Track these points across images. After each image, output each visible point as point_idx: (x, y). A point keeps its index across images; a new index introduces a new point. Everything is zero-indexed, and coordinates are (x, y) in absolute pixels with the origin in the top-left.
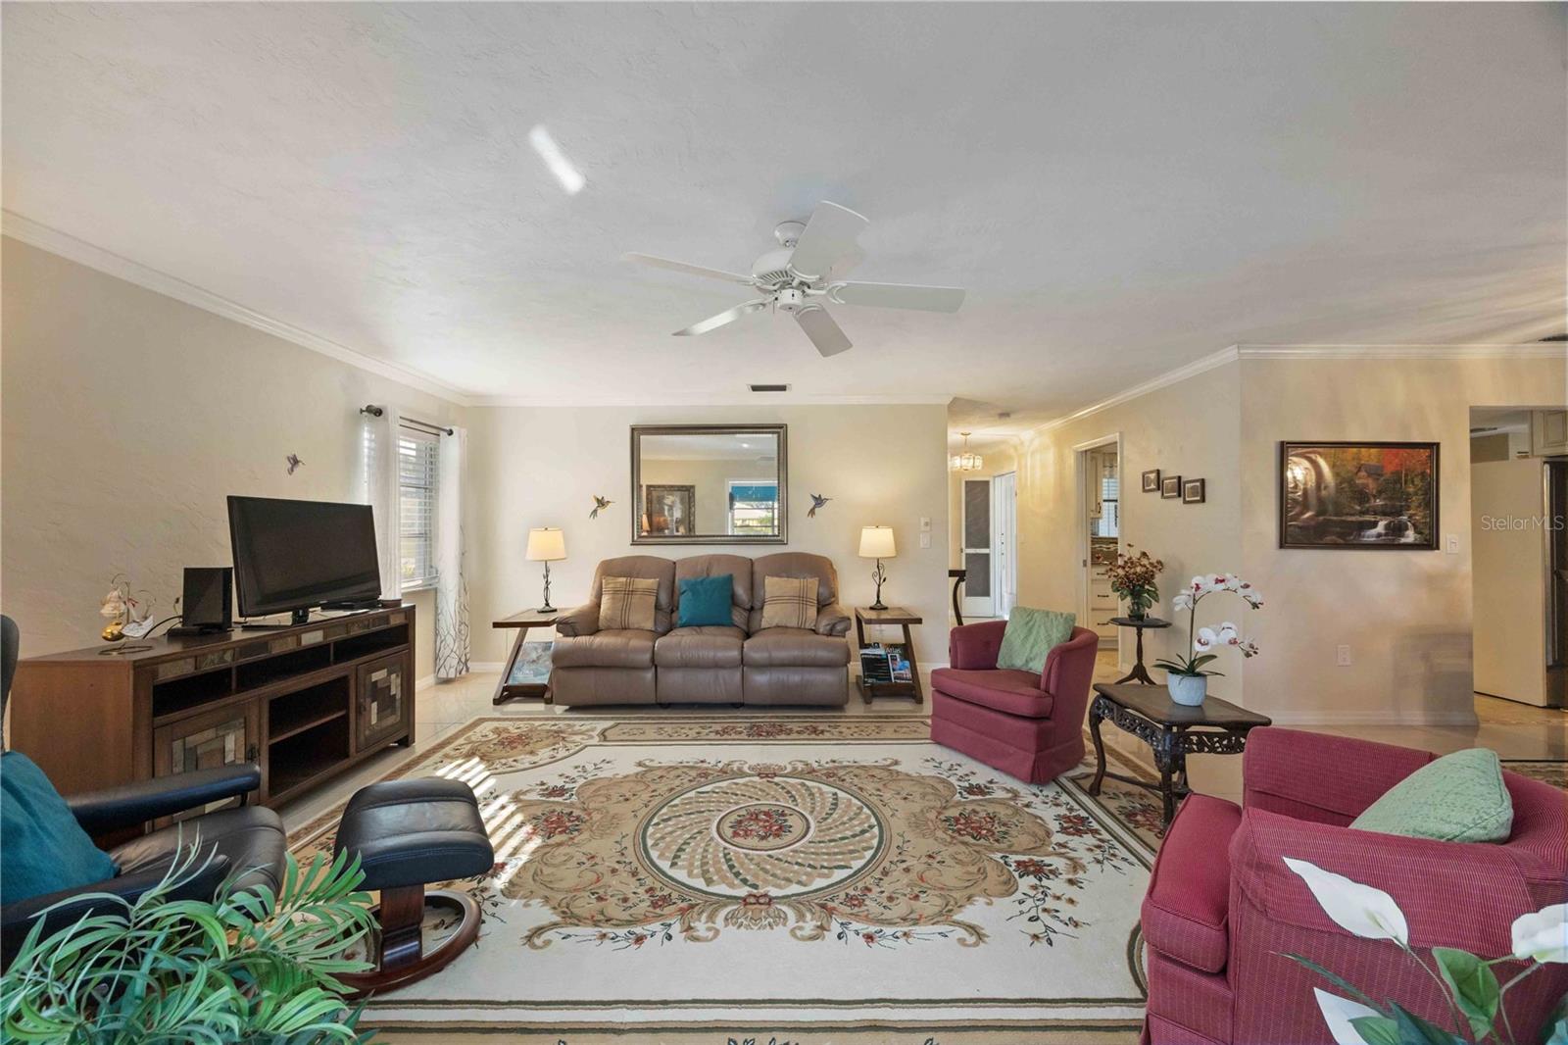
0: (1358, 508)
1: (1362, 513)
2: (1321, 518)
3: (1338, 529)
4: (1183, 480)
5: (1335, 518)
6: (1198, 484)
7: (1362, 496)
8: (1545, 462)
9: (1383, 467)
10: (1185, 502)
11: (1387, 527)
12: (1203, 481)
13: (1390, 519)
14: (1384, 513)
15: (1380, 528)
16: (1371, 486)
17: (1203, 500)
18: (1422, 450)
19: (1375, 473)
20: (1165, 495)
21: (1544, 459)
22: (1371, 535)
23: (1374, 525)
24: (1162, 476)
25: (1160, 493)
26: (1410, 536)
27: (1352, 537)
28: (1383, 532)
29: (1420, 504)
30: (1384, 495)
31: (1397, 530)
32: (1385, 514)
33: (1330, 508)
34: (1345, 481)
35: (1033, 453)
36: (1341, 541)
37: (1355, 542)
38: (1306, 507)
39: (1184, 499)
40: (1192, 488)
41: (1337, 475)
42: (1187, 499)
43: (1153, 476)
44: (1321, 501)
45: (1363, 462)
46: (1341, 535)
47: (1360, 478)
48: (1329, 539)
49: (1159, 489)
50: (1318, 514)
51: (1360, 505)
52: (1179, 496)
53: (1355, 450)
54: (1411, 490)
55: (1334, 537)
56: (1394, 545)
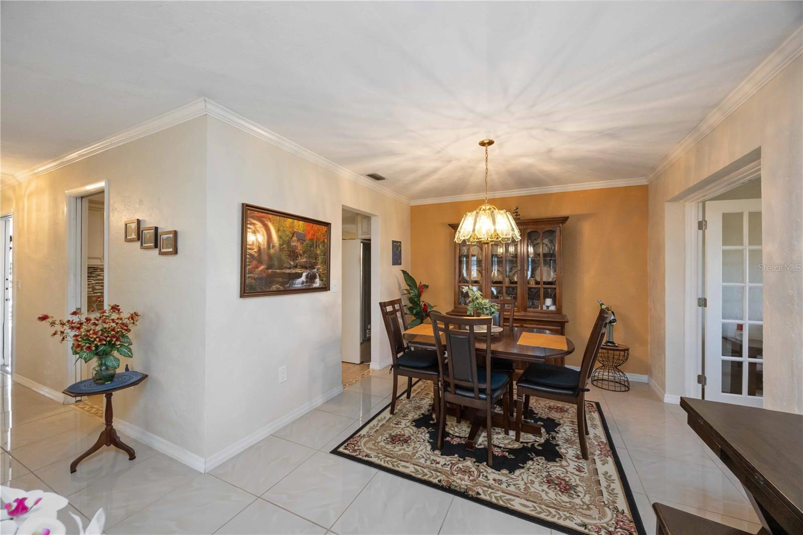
0: (292, 263)
1: (296, 267)
2: (270, 271)
3: (280, 279)
4: (159, 231)
5: (278, 271)
6: (171, 236)
7: (293, 255)
8: (361, 242)
9: (305, 235)
10: (161, 253)
11: (307, 277)
12: (175, 233)
13: (308, 271)
14: (304, 267)
15: (303, 278)
16: (299, 248)
17: (175, 252)
18: (323, 227)
19: (301, 239)
20: (144, 245)
21: (361, 241)
22: (299, 283)
23: (300, 276)
24: (142, 226)
25: (139, 243)
26: (317, 283)
27: (288, 285)
28: (305, 280)
29: (322, 261)
30: (306, 255)
31: (311, 278)
32: (306, 268)
33: (276, 263)
34: (285, 243)
35: (30, 195)
36: (282, 288)
37: (290, 289)
38: (260, 262)
39: (160, 250)
40: (167, 238)
41: (280, 237)
42: (163, 250)
43: (134, 226)
44: (270, 257)
45: (295, 230)
46: (283, 284)
47: (293, 242)
48: (274, 287)
49: (139, 239)
50: (268, 268)
51: (293, 260)
52: (156, 246)
53: (291, 220)
54: (318, 252)
55: (278, 286)
56: (309, 289)
